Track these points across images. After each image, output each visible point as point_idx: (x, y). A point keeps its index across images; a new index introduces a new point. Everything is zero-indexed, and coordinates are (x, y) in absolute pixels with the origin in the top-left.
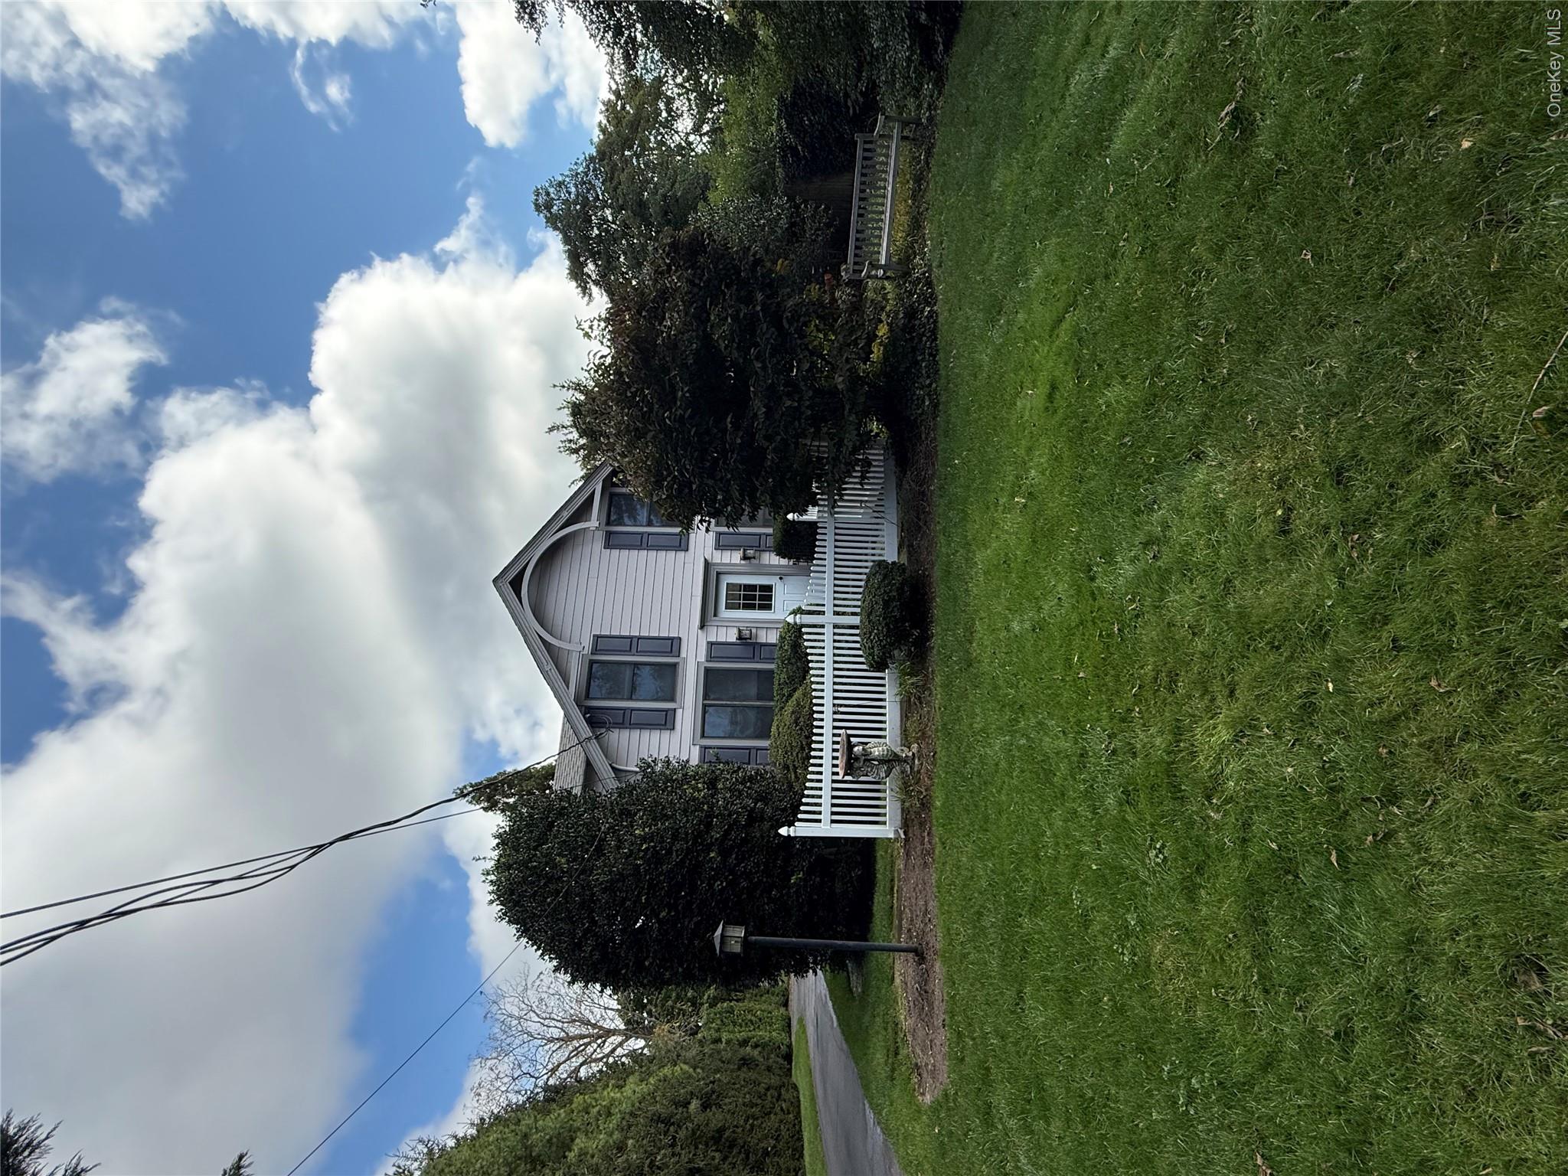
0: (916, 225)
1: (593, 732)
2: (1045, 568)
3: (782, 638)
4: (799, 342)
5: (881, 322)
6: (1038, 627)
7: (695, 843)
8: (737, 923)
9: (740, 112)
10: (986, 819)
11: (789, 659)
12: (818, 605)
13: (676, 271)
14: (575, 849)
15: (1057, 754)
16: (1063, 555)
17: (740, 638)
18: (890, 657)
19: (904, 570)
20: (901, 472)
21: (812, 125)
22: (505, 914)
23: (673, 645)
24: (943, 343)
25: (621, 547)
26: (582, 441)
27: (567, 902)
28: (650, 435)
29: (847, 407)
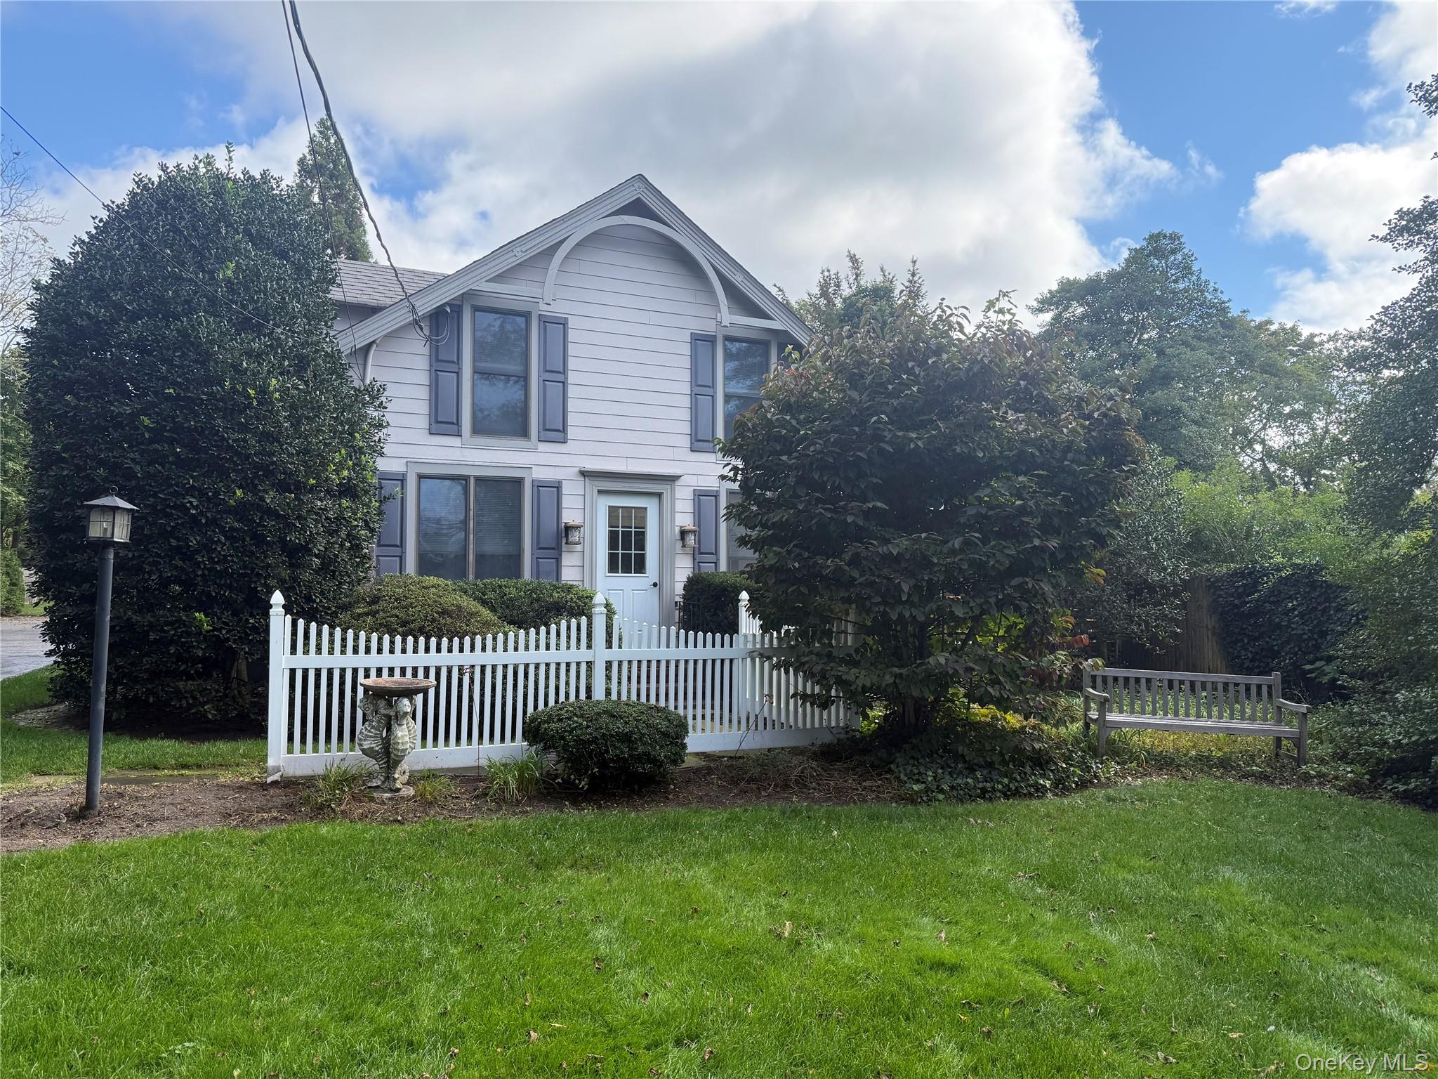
0: (1164, 763)
1: (424, 317)
2: (691, 972)
3: (569, 588)
4: (992, 600)
5: (1026, 718)
6: (602, 965)
7: (257, 467)
8: (134, 532)
9: (1298, 512)
10: (303, 904)
11: (538, 600)
12: (620, 639)
13: (1083, 427)
14: (247, 289)
15: (411, 1006)
16: (711, 996)
17: (568, 528)
18: (545, 748)
19: (675, 762)
20: (814, 753)
21: (1289, 612)
22: (145, 188)
23: (556, 432)
24: (1003, 808)
25: (694, 357)
26: (838, 303)
27: (165, 279)
28: (855, 395)
29: (904, 671)
